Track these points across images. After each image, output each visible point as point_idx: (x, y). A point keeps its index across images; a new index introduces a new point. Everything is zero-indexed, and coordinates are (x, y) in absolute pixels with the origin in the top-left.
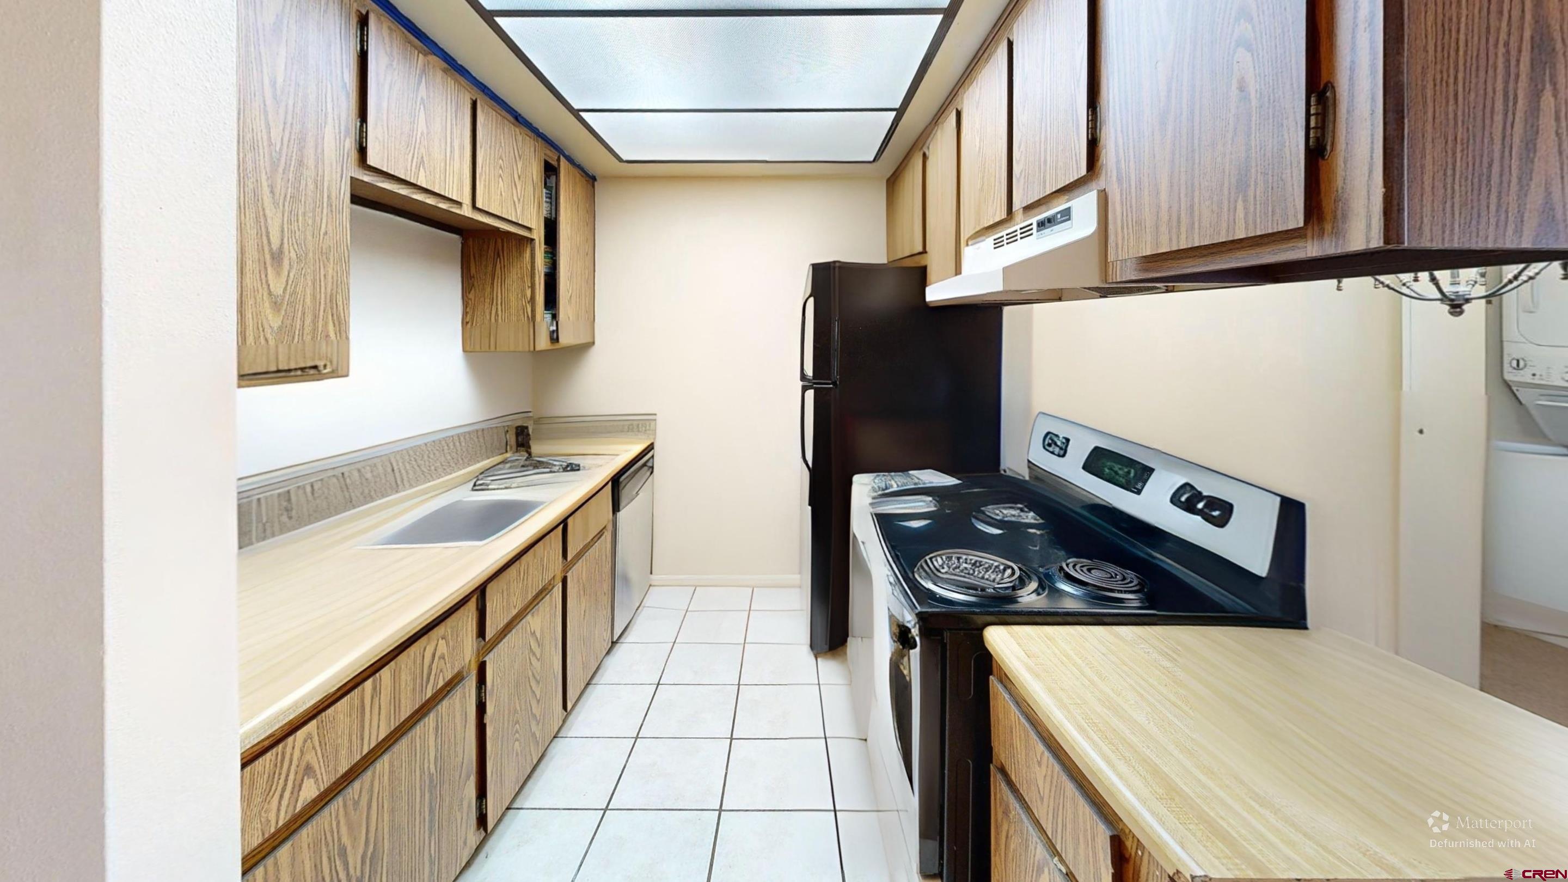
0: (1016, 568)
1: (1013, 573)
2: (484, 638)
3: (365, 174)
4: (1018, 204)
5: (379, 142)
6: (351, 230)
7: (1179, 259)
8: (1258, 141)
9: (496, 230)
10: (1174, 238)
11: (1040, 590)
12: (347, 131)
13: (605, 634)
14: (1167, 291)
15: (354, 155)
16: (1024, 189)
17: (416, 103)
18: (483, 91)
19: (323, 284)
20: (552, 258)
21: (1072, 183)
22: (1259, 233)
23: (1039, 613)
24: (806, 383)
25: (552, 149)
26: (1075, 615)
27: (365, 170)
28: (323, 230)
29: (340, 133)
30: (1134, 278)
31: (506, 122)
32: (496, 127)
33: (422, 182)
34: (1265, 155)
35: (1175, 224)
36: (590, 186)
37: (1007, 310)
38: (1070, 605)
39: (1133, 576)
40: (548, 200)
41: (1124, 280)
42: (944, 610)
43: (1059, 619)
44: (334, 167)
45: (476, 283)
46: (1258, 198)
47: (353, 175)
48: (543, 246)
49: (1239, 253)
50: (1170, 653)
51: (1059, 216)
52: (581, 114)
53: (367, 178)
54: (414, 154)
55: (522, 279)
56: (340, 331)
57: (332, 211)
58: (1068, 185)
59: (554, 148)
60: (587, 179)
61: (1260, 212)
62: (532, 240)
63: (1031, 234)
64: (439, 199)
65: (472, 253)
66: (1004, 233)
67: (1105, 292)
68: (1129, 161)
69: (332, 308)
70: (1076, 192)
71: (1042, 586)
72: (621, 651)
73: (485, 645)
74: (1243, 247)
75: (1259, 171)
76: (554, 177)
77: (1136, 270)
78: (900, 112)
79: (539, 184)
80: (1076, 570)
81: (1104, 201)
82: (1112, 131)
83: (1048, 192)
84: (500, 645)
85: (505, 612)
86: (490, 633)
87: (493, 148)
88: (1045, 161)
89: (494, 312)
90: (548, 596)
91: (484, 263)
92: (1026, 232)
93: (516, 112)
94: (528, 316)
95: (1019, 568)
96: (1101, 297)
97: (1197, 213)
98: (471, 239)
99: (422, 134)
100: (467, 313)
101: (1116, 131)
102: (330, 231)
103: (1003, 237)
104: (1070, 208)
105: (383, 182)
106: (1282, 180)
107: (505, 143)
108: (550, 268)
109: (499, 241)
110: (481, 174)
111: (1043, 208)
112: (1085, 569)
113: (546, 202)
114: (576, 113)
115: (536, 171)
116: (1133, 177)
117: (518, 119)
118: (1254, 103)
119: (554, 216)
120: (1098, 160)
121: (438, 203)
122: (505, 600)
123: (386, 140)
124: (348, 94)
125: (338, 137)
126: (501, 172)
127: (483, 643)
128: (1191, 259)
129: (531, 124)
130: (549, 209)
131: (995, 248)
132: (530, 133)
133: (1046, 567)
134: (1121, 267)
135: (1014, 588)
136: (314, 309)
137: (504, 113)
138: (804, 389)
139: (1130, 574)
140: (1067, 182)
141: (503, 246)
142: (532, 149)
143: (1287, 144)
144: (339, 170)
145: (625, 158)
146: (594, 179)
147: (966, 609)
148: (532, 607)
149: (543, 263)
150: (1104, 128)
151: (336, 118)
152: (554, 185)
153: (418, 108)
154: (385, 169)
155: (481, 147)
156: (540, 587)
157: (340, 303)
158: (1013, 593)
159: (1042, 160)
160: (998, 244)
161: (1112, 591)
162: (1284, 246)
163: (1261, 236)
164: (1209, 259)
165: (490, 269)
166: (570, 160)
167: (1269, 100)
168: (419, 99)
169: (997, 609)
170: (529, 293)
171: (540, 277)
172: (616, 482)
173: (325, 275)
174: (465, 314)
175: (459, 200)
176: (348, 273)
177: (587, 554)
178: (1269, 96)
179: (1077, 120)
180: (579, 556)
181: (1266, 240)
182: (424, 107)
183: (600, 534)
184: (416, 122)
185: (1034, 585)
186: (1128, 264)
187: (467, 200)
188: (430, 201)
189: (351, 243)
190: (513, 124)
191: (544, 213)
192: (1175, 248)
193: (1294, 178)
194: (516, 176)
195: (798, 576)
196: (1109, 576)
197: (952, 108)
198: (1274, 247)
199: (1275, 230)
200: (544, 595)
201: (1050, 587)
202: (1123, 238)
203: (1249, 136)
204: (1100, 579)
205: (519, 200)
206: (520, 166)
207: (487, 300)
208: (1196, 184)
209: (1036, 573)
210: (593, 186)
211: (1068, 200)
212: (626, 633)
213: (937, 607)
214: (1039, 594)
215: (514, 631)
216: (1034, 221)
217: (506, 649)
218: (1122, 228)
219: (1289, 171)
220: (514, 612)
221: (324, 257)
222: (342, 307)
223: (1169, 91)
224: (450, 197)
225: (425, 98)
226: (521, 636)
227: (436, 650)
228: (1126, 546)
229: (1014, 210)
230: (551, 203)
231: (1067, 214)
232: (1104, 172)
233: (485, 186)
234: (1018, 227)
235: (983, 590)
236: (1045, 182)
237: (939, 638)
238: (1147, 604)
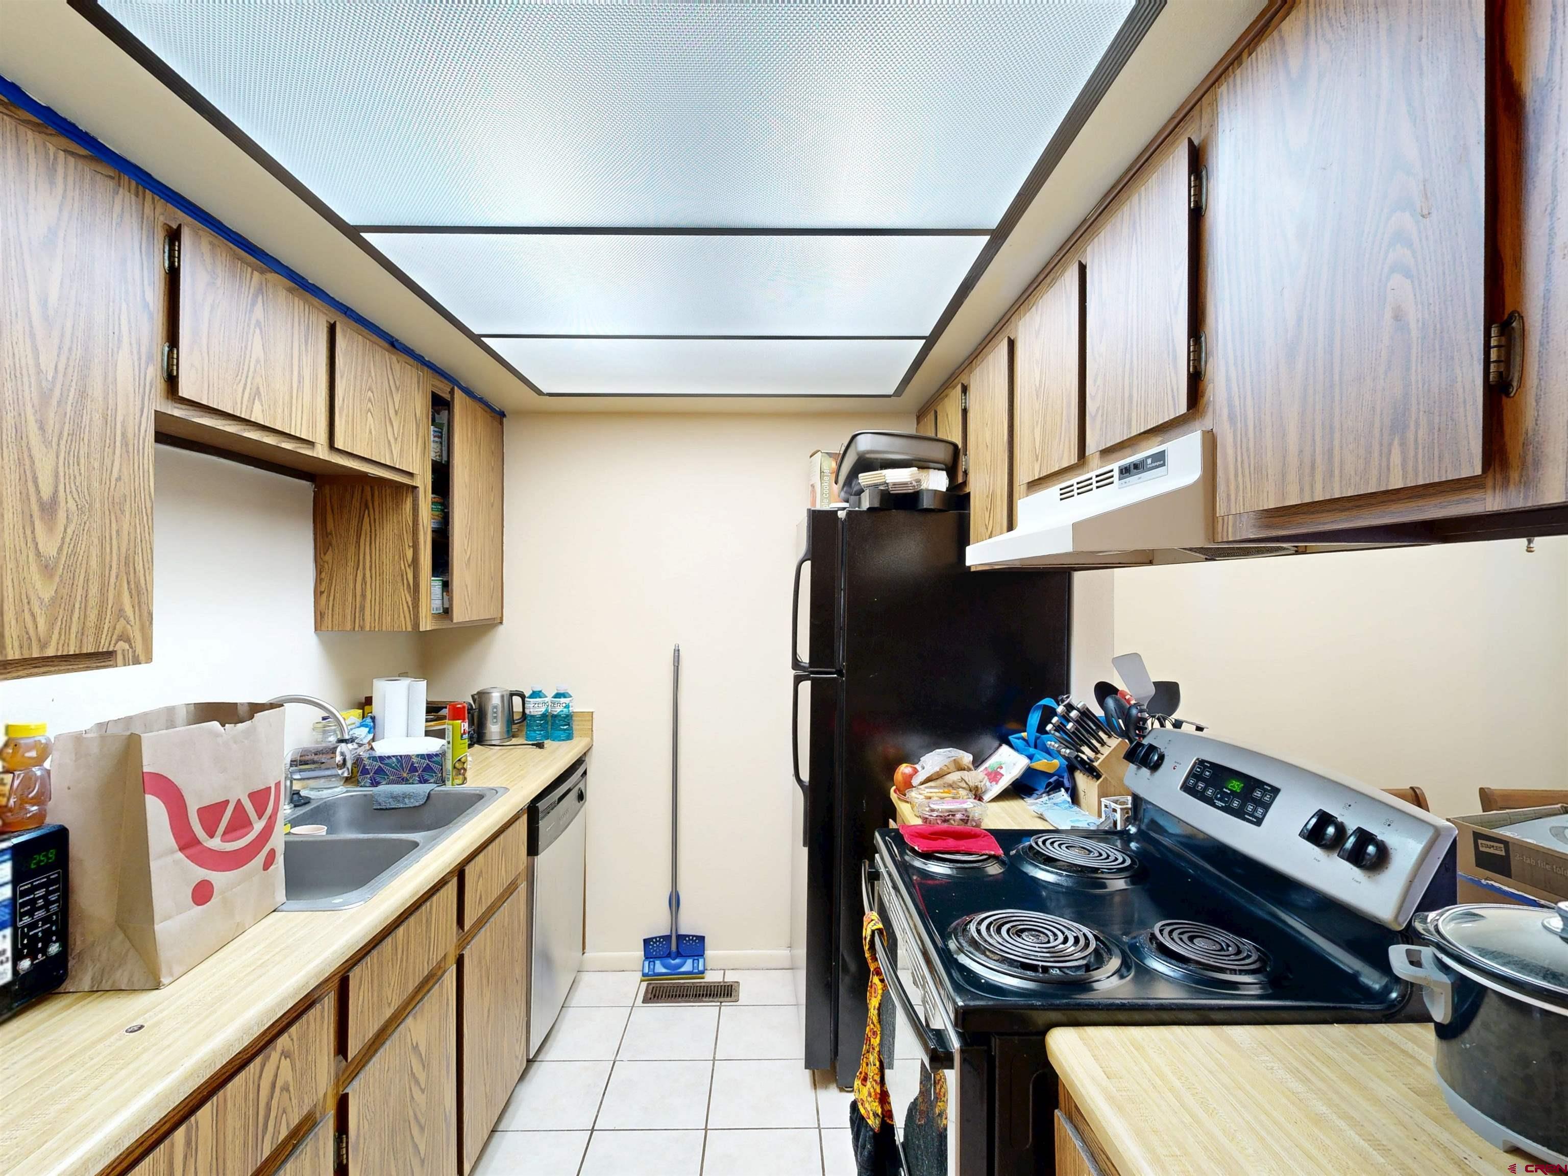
0: (1090, 936)
1: (1087, 945)
2: (346, 1057)
3: (175, 407)
4: (1093, 445)
5: (197, 370)
6: (155, 475)
7: (1313, 513)
8: (1420, 377)
9: (364, 476)
10: (1307, 488)
11: (1124, 970)
12: (150, 358)
13: (517, 1048)
14: (1297, 553)
15: (160, 385)
16: (1101, 429)
17: (248, 325)
18: (345, 313)
19: (115, 542)
20: (442, 510)
21: (1167, 422)
22: (1421, 482)
23: (1122, 1007)
24: (800, 673)
25: (443, 380)
26: (1172, 1009)
27: (175, 402)
28: (115, 474)
29: (140, 359)
30: (1252, 537)
31: (377, 347)
32: (364, 355)
33: (257, 417)
34: (1429, 391)
35: (1307, 471)
36: (496, 424)
37: (1079, 578)
38: (1166, 993)
39: (1251, 948)
40: (436, 439)
41: (1238, 538)
42: (991, 1003)
43: (1150, 1016)
44: (131, 399)
45: (334, 542)
46: (1420, 441)
47: (158, 409)
48: (430, 495)
49: (1395, 506)
50: (1301, 1068)
51: (1149, 461)
52: (484, 339)
53: (178, 412)
54: (245, 384)
55: (401, 537)
56: (139, 602)
57: (128, 452)
58: (1161, 425)
59: (445, 378)
60: (493, 414)
61: (1424, 456)
62: (416, 487)
63: (1112, 483)
64: (281, 438)
65: (329, 504)
66: (1074, 481)
67: (1211, 554)
68: (1245, 398)
69: (128, 574)
70: (1173, 433)
71: (1126, 964)
72: (540, 1072)
73: (347, 1067)
74: (1400, 499)
75: (1422, 409)
76: (447, 411)
77: (1254, 526)
78: (931, 341)
79: (425, 420)
80: (1173, 939)
81: (1211, 444)
82: (1222, 363)
83: (1134, 433)
84: (367, 1068)
85: (376, 1013)
86: (354, 1048)
87: (359, 378)
88: (1131, 396)
89: (359, 578)
90: (437, 986)
91: (346, 516)
92: (1104, 480)
93: (392, 337)
94: (408, 584)
95: (1094, 935)
96: (1207, 560)
97: (1337, 459)
98: (327, 487)
99: (258, 361)
100: (321, 580)
101: (1227, 363)
102: (125, 477)
103: (1072, 485)
104: (1164, 451)
105: (202, 417)
106: (1452, 420)
107: (375, 372)
108: (439, 523)
109: (368, 489)
110: (342, 409)
111: (1128, 451)
112: (1185, 937)
113: (434, 441)
114: (477, 339)
115: (420, 405)
116: (1250, 415)
117: (394, 344)
118: (1414, 333)
119: (445, 458)
120: (1203, 396)
121: (280, 442)
122: (375, 994)
123: (206, 369)
124: (151, 317)
125: (136, 364)
126: (370, 404)
127: (344, 1062)
128: (1329, 514)
129: (412, 350)
130: (438, 450)
131: (1061, 499)
132: (411, 361)
133: (1134, 934)
134: (1234, 525)
135: (1088, 968)
136: (102, 575)
137: (375, 338)
138: (798, 680)
139: (1247, 944)
140: (1160, 422)
141: (373, 496)
142: (415, 380)
143: (1459, 379)
144: (138, 403)
145: (545, 390)
146: (502, 415)
147: (1021, 1001)
148: (414, 1004)
149: (430, 516)
150: (1210, 360)
151: (134, 342)
152: (445, 422)
153: (251, 331)
154: (204, 402)
155: (342, 377)
156: (426, 973)
157: (139, 568)
158: (1087, 975)
159: (1127, 395)
160: (1066, 494)
161: (1222, 970)
162: (1456, 498)
163: (1425, 486)
164: (1354, 513)
165: (354, 522)
166: (468, 392)
167: (1435, 330)
168: (253, 322)
169: (1065, 1001)
170: (409, 554)
171: (425, 534)
172: (533, 811)
173: (118, 531)
174: (319, 581)
175: (311, 440)
176: (151, 529)
177: (492, 919)
178: (1435, 326)
179: (1174, 351)
180: (481, 922)
181: (1431, 490)
182: (261, 331)
183: (511, 889)
184: (249, 348)
185: (1115, 963)
186: (1245, 518)
187: (321, 437)
188: (270, 440)
189: (155, 494)
190: (388, 351)
191: (432, 455)
192: (1307, 500)
193: (1469, 418)
194: (392, 412)
195: (787, 952)
196: (1218, 947)
197: (1002, 336)
198: (1442, 499)
199: (1444, 479)
200: (431, 984)
201: (1137, 965)
202: (1237, 487)
203: (1408, 369)
204: (1206, 952)
205: (396, 439)
206: (397, 398)
207: (351, 564)
208: (1337, 425)
209: (1119, 944)
210: (501, 423)
211: (1162, 443)
212: (548, 1045)
213: (982, 998)
214: (1122, 977)
215: (388, 1043)
216: (1116, 466)
217: (377, 1074)
218: (1236, 475)
219: (1462, 410)
220: (388, 1013)
221: (117, 507)
222: (142, 572)
223: (1300, 319)
224: (298, 435)
225: (262, 320)
226: (397, 1051)
227: (276, 1076)
228: (1242, 902)
229: (1087, 454)
230: (441, 443)
231: (1160, 459)
232: (1210, 409)
233: (347, 422)
234: (1093, 474)
235: (1045, 969)
236: (1130, 421)
237: (985, 1048)
238: (1270, 991)
